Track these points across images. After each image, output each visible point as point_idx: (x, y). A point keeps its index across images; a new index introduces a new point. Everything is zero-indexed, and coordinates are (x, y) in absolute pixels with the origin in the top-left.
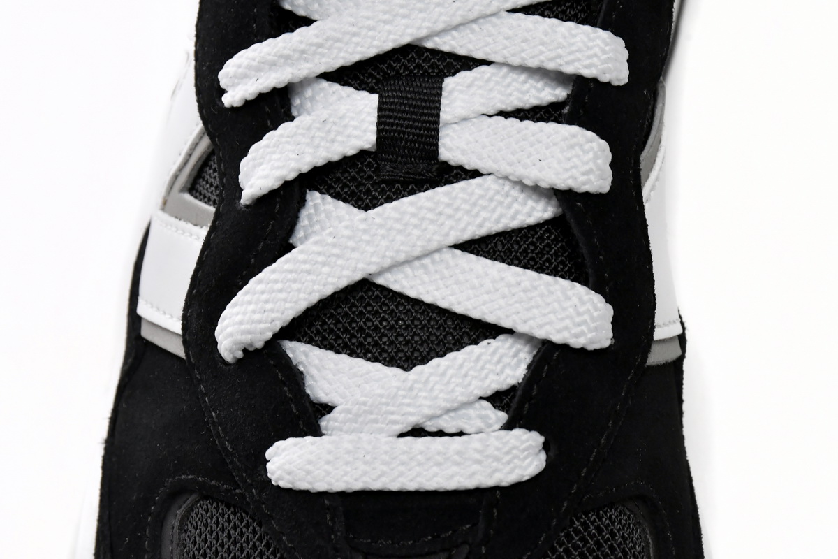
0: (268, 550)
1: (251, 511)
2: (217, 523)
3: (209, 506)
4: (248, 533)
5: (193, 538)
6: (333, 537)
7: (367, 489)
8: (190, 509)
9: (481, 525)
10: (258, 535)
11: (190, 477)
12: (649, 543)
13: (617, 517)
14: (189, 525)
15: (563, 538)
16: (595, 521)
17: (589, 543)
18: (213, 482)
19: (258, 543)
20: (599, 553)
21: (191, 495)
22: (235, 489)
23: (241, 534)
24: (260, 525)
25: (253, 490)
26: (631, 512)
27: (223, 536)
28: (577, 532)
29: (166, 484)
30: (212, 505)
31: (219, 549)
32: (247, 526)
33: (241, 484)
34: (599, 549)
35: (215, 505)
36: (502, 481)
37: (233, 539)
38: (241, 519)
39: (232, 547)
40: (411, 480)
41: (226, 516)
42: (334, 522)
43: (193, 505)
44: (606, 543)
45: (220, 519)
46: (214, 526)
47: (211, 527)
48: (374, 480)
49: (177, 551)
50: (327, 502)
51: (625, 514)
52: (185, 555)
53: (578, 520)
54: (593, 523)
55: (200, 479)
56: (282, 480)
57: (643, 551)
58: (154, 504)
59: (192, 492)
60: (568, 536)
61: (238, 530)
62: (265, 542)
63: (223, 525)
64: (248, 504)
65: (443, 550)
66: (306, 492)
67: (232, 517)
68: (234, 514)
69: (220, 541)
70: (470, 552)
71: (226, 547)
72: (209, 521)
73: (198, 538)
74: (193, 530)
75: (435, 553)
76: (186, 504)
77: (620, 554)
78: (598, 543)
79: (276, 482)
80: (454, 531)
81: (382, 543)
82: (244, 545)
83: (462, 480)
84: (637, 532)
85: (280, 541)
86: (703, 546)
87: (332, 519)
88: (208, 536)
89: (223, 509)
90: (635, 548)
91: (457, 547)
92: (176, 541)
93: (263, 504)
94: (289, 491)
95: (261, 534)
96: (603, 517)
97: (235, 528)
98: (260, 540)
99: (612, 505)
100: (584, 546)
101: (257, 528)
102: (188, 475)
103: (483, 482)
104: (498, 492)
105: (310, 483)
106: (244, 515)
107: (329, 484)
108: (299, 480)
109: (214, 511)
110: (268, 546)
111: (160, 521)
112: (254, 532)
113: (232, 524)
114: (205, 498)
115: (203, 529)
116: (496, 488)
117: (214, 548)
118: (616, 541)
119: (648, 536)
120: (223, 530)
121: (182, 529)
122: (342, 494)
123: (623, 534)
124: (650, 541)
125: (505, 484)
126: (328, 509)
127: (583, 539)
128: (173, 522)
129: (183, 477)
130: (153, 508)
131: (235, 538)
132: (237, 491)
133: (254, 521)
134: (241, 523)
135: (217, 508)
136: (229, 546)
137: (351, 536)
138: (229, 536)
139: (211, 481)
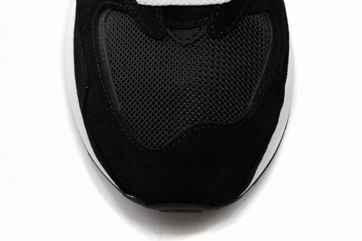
0: (136, 27)
1: (130, 14)
2: (118, 18)
3: (115, 13)
4: (129, 21)
5: (109, 24)
6: (159, 22)
7: (172, 5)
8: (108, 14)
9: (212, 18)
10: (133, 22)
11: (108, 2)
12: (270, 27)
13: (259, 17)
14: (108, 20)
15: (241, 24)
16: (252, 18)
17: (249, 25)
18: (117, 4)
19: (132, 25)
20: (253, 29)
21: (109, 9)
22: (124, 6)
23: (127, 22)
24: (133, 19)
25: (131, 6)
26: (265, 16)
27: (120, 23)
28: (246, 22)
29: (100, 5)
30: (116, 12)
31: (119, 27)
32: (129, 19)
33: (126, 4)
34: (253, 28)
35: (117, 12)
36: (219, 2)
37: (123, 24)
38: (127, 17)
39: (123, 27)
40: (187, 2)
41: (121, 16)
42: (160, 17)
43: (109, 13)
44: (256, 26)
45: (119, 17)
46: (117, 20)
47: (116, 20)
48: (174, 2)
49: (104, 29)
50: (157, 10)
51: (262, 17)
52: (107, 30)
53: (246, 18)
54: (251, 19)
55: (112, 3)
56: (141, 2)
57: (268, 30)
58: (95, 13)
59: (109, 8)
60: (242, 23)
61: (125, 21)
62: (135, 24)
63: (120, 19)
64: (129, 11)
65: (198, 27)
66: (150, 6)
67: (123, 16)
68: (124, 15)
69: (119, 25)
70: (208, 28)
71: (121, 26)
72: (115, 18)
73: (111, 24)
74: (109, 21)
75: (195, 28)
76: (107, 12)
77: (260, 30)
78: (253, 26)
79: (139, 3)
80: (202, 20)
81: (177, 24)
82: (128, 26)
83: (205, 2)
84: (266, 23)
85: (140, 24)
86: (289, 31)
87: (159, 15)
88: (115, 23)
89: (120, 14)
90: (266, 28)
91: (203, 25)
92: (103, 25)
93: (135, 11)
94: (144, 6)
95: (134, 22)
96: (255, 17)
97: (124, 20)
98: (133, 24)
99: (258, 13)
100: (248, 27)
101: (132, 20)
102: (107, 2)
103: (213, 2)
104: (218, 6)
105: (152, 3)
106: (128, 15)
107: (158, 3)
108: (148, 2)
109: (117, 14)
110: (136, 26)
111: (97, 19)
112: (131, 21)
113: (123, 19)
114: (114, 10)
115: (113, 21)
116: (217, 5)
117: (117, 27)
118: (259, 25)
119: (270, 25)
120: (120, 21)
121: (105, 21)
122: (163, 7)
123: (262, 23)
124: (271, 26)
125: (220, 3)
126: (158, 12)
127: (247, 24)
128: (102, 19)
129: (106, 2)
130: (95, 14)
131: (124, 23)
132: (125, 6)
133: (131, 17)
134: (127, 18)
135: (118, 13)
136: (122, 26)
137: (166, 21)
138: (122, 23)
139: (116, 3)
